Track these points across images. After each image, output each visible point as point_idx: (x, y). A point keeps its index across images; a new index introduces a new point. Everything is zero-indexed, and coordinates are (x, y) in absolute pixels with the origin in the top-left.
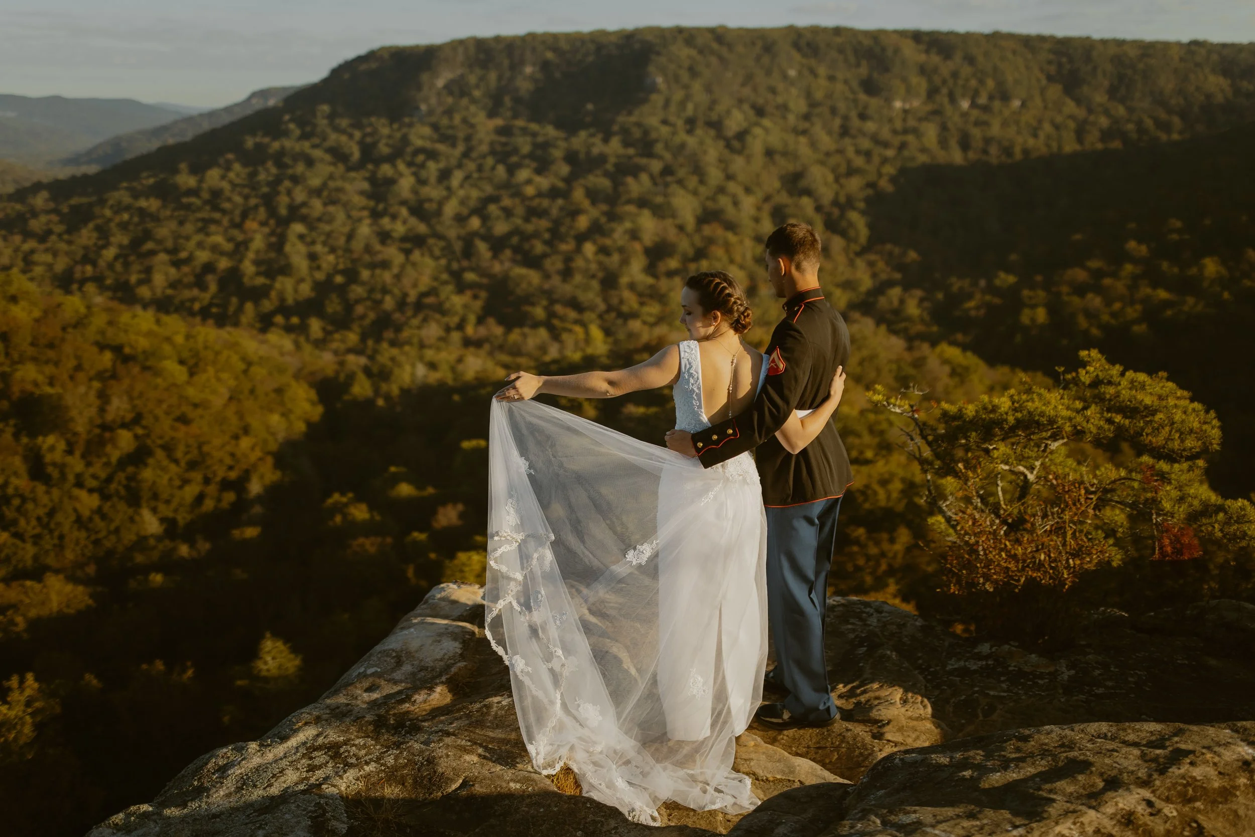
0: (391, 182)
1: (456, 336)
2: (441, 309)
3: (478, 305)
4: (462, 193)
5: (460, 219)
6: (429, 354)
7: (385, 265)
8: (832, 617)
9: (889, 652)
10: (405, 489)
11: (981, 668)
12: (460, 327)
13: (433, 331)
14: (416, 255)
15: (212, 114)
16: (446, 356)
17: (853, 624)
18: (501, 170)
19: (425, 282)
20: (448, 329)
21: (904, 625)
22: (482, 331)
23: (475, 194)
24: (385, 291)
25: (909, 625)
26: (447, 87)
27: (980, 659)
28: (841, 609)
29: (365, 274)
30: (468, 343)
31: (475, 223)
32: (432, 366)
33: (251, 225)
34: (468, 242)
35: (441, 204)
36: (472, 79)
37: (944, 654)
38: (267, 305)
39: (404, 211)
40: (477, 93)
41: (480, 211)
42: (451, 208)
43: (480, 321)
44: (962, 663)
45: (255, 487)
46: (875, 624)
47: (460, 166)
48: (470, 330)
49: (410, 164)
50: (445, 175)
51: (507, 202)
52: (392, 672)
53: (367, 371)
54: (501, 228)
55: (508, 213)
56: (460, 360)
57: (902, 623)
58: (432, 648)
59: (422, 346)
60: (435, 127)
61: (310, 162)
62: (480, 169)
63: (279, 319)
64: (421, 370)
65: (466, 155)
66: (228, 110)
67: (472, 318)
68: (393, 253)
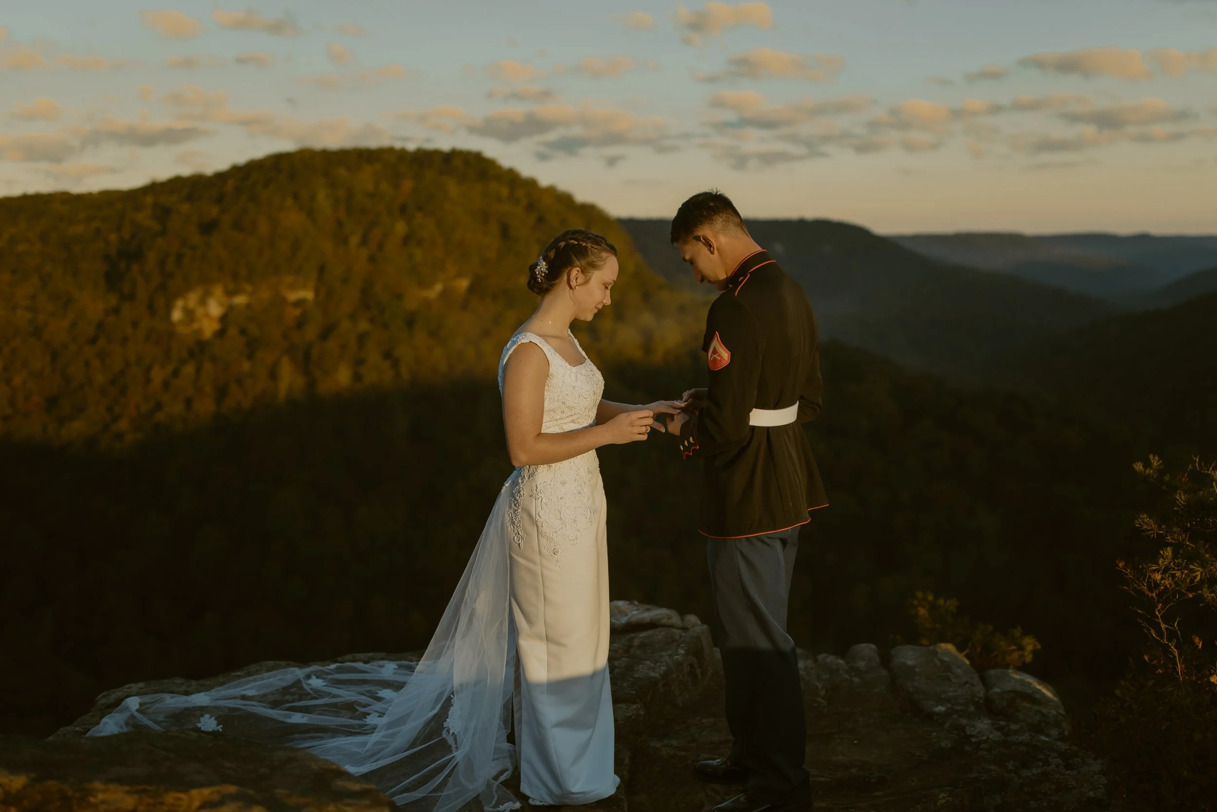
8: (994, 752)
21: (1070, 790)
25: (1077, 791)
46: (1026, 774)
57: (1072, 787)
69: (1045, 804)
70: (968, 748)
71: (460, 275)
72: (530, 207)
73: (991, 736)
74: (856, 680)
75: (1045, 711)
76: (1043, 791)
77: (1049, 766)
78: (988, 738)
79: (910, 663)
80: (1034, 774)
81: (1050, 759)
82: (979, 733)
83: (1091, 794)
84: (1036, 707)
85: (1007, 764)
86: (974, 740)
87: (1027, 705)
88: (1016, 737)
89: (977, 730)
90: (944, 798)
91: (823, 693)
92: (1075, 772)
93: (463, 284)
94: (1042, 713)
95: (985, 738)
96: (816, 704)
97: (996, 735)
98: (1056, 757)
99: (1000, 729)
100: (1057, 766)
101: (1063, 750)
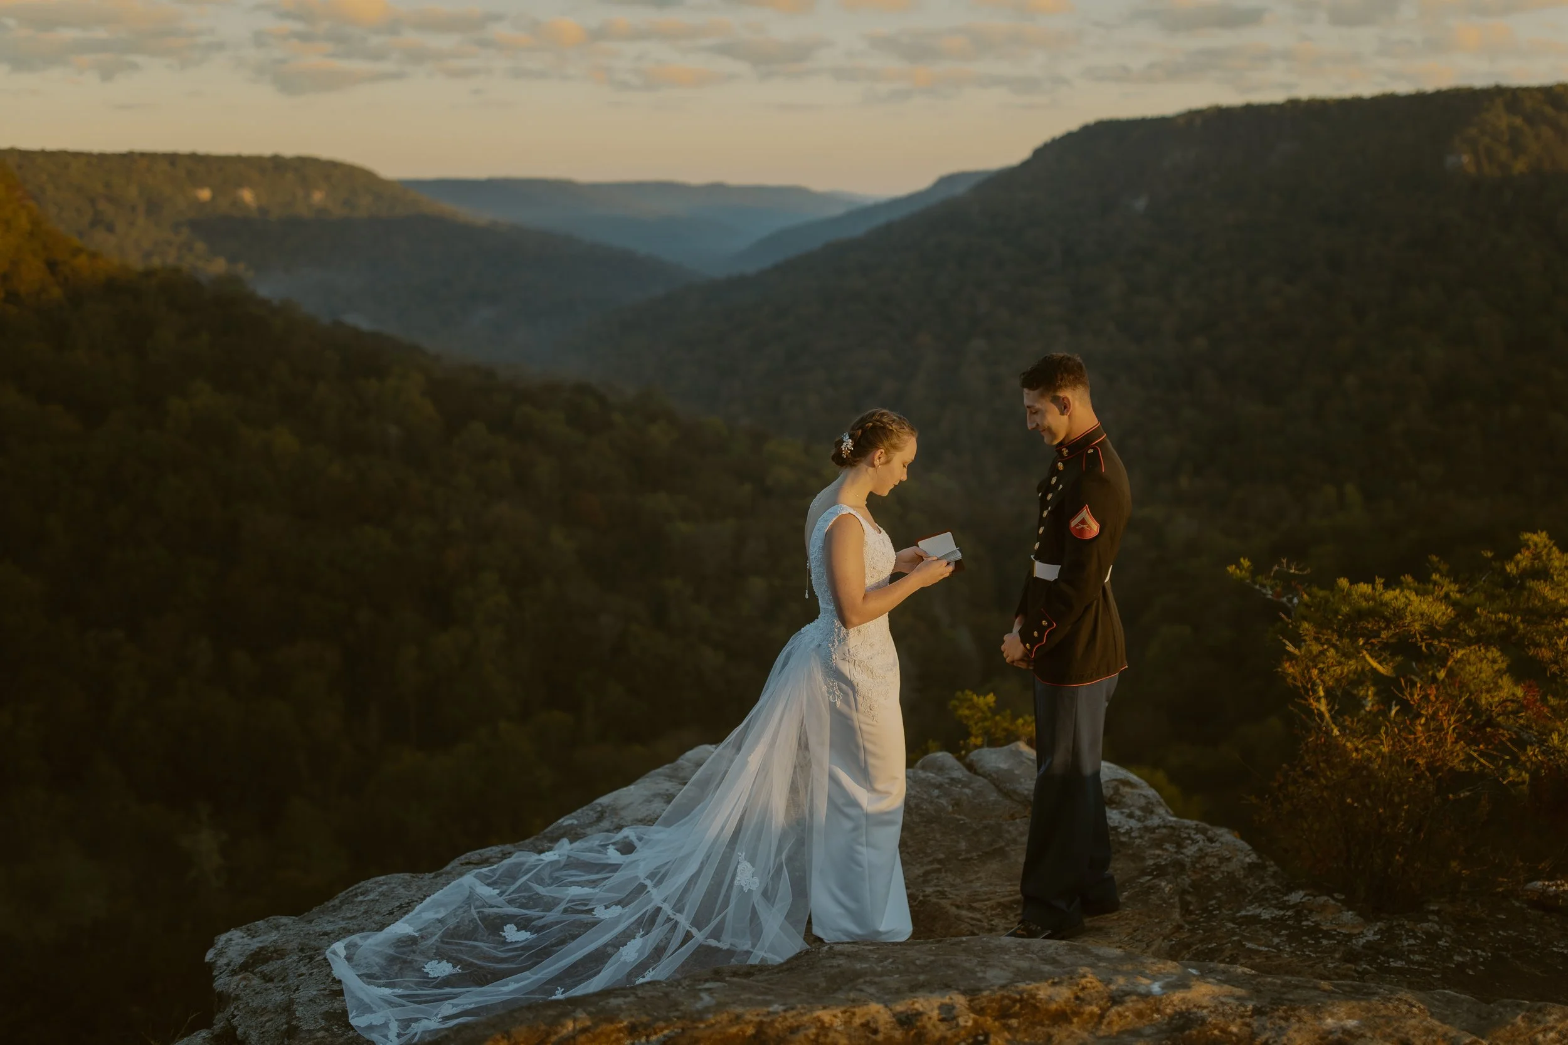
1: (1165, 489)
2: (1148, 454)
3: (1197, 449)
4: (1186, 304)
5: (1182, 338)
8: (1146, 839)
9: (1163, 884)
11: (1273, 919)
15: (891, 204)
16: (1151, 513)
17: (1166, 850)
20: (1155, 479)
21: (1229, 859)
22: (1200, 485)
23: (1202, 306)
25: (1235, 860)
27: (1281, 909)
28: (1164, 831)
30: (1180, 498)
31: (1201, 343)
34: (1190, 369)
35: (1158, 318)
37: (1250, 898)
41: (1208, 327)
42: (1170, 324)
43: (1198, 470)
44: (1258, 911)
46: (1189, 853)
47: (1186, 269)
48: (1184, 482)
49: (1123, 268)
50: (1166, 282)
51: (1243, 317)
52: (588, 827)
57: (1228, 856)
58: (639, 807)
66: (912, 198)
69: (1221, 876)
70: (1123, 839)
73: (1131, 824)
74: (967, 791)
75: (1143, 792)
76: (1211, 865)
77: (1198, 842)
78: (1131, 828)
79: (1004, 766)
80: (1194, 852)
81: (1192, 836)
82: (1119, 822)
83: (1248, 860)
84: (1135, 791)
85: (1164, 847)
86: (1122, 831)
87: (1127, 790)
88: (1149, 821)
89: (1117, 821)
90: (1166, 886)
91: (950, 808)
92: (1217, 844)
94: (1144, 796)
95: (1127, 827)
96: (961, 822)
97: (1133, 823)
98: (1196, 834)
99: (1131, 816)
100: (1204, 840)
101: (1194, 827)
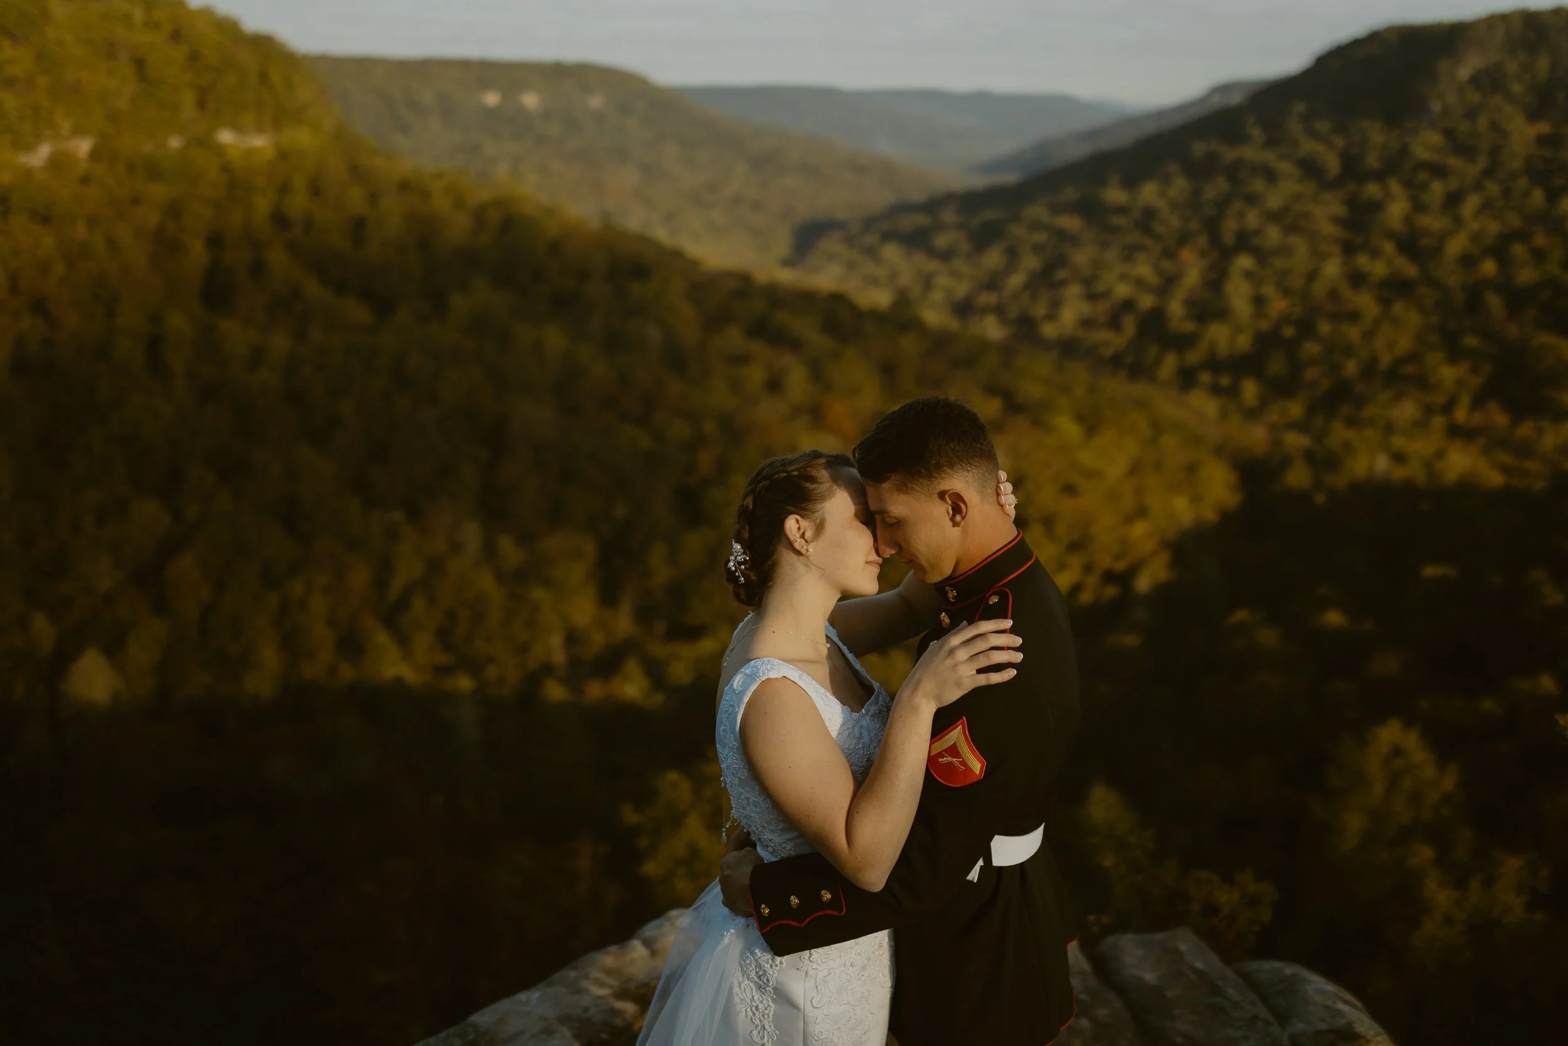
0: (1375, 207)
1: (1438, 422)
2: (1422, 383)
3: (1476, 381)
4: (1475, 226)
5: (1467, 261)
6: (1398, 442)
7: (1353, 317)
10: (1334, 618)
12: (1448, 408)
13: (1407, 410)
14: (1399, 308)
15: (1161, 114)
16: (1421, 447)
18: (1538, 197)
19: (1405, 344)
20: (1429, 410)
22: (1478, 418)
23: (1493, 227)
24: (1349, 350)
26: (1475, 81)
29: (1325, 328)
30: (1455, 432)
31: (1489, 267)
32: (1399, 458)
33: (1187, 255)
34: (1475, 294)
35: (1443, 238)
36: (1512, 67)
38: (1193, 357)
39: (1389, 247)
40: (1517, 88)
41: (1499, 250)
42: (1456, 246)
43: (1478, 402)
45: (1143, 583)
47: (1478, 187)
48: (1461, 414)
49: (1408, 184)
50: (1453, 200)
51: (1540, 240)
53: (1309, 456)
54: (1526, 276)
55: (1539, 255)
56: (1440, 454)
59: (1389, 429)
60: (1449, 134)
61: (1271, 176)
62: (1507, 193)
63: (1205, 377)
64: (1382, 464)
65: (1489, 172)
66: (1180, 108)
67: (1465, 400)
68: (1366, 302)
71: (78, 131)
72: (176, 36)
93: (83, 147)
